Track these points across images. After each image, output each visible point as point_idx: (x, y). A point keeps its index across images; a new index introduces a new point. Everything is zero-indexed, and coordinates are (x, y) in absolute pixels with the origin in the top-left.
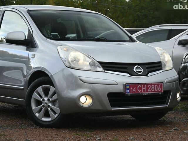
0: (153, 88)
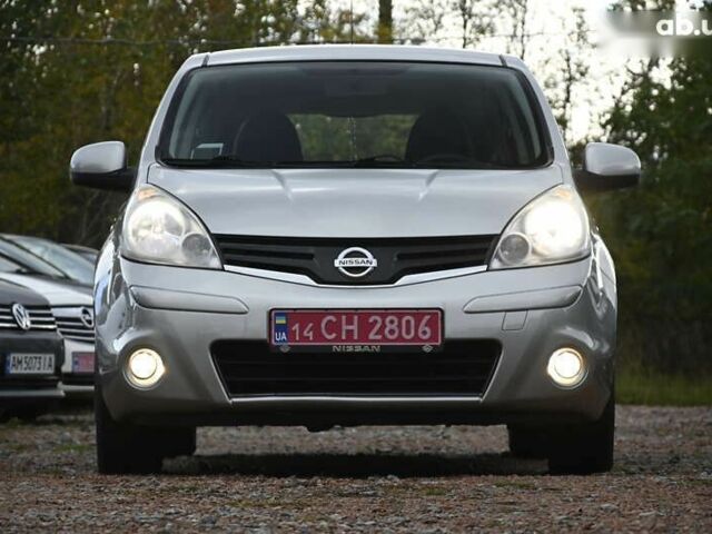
0: (394, 326)
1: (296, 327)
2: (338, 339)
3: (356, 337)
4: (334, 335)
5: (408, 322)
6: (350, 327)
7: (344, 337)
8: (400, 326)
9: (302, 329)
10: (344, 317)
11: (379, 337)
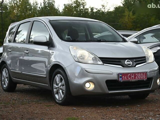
1: (123, 77)
2: (131, 79)
3: (134, 78)
4: (130, 78)
5: (142, 75)
6: (133, 76)
7: (132, 78)
8: (141, 76)
9: (125, 77)
10: (132, 74)
11: (137, 78)
